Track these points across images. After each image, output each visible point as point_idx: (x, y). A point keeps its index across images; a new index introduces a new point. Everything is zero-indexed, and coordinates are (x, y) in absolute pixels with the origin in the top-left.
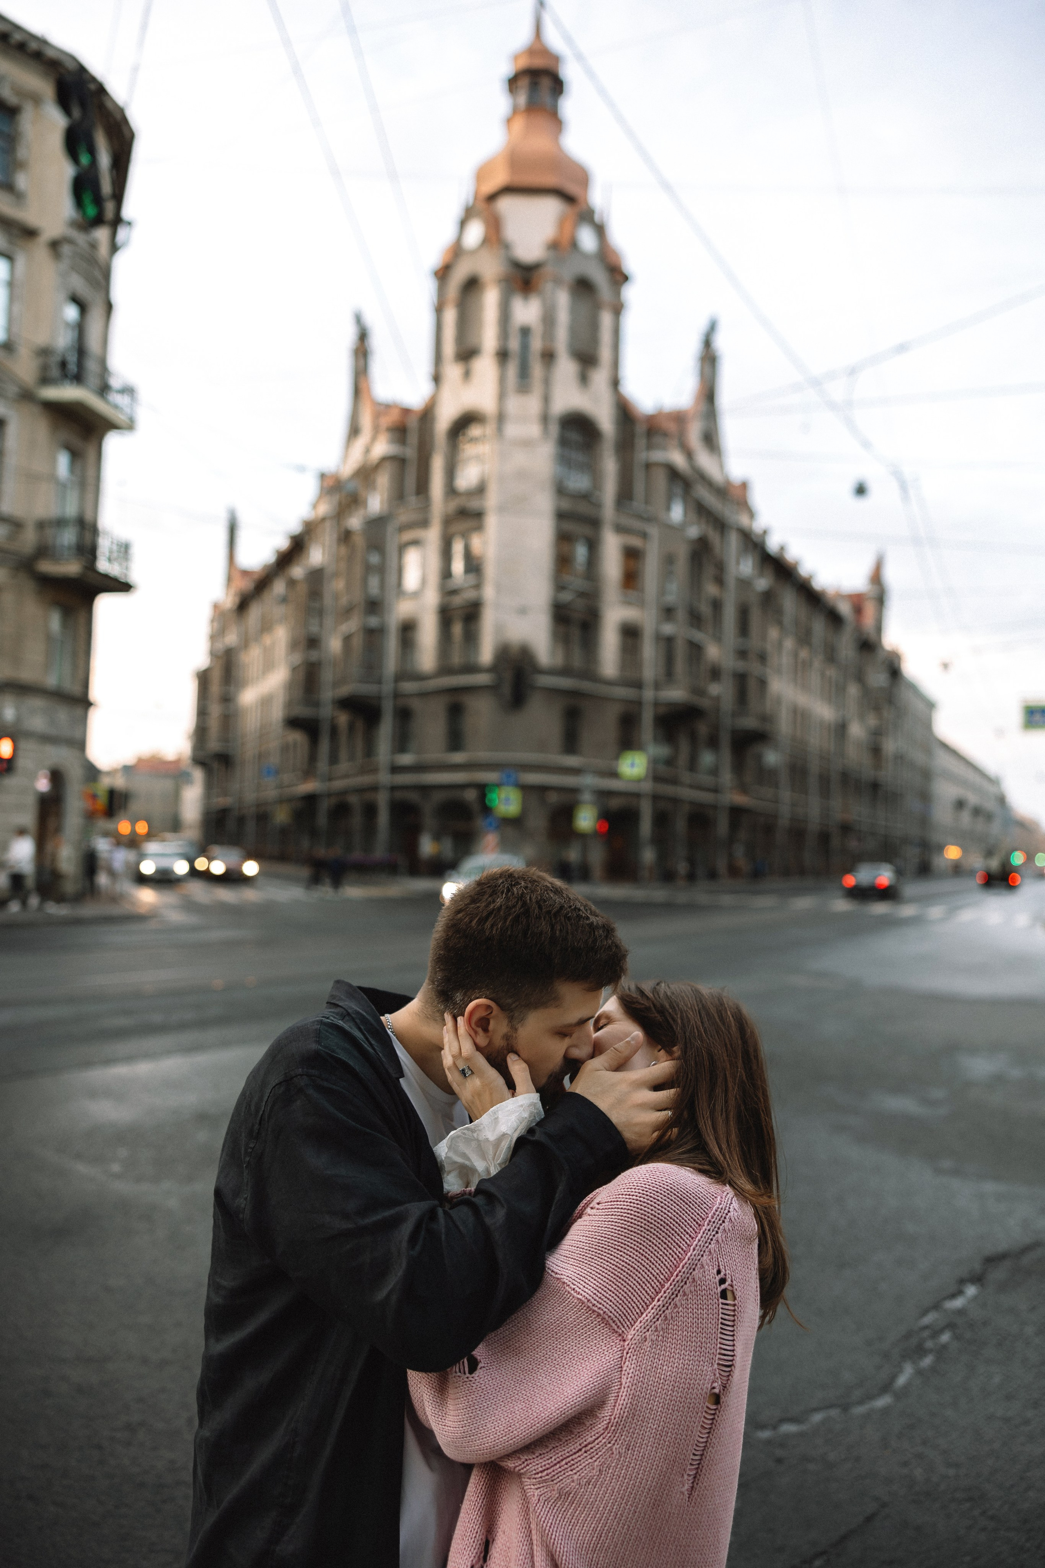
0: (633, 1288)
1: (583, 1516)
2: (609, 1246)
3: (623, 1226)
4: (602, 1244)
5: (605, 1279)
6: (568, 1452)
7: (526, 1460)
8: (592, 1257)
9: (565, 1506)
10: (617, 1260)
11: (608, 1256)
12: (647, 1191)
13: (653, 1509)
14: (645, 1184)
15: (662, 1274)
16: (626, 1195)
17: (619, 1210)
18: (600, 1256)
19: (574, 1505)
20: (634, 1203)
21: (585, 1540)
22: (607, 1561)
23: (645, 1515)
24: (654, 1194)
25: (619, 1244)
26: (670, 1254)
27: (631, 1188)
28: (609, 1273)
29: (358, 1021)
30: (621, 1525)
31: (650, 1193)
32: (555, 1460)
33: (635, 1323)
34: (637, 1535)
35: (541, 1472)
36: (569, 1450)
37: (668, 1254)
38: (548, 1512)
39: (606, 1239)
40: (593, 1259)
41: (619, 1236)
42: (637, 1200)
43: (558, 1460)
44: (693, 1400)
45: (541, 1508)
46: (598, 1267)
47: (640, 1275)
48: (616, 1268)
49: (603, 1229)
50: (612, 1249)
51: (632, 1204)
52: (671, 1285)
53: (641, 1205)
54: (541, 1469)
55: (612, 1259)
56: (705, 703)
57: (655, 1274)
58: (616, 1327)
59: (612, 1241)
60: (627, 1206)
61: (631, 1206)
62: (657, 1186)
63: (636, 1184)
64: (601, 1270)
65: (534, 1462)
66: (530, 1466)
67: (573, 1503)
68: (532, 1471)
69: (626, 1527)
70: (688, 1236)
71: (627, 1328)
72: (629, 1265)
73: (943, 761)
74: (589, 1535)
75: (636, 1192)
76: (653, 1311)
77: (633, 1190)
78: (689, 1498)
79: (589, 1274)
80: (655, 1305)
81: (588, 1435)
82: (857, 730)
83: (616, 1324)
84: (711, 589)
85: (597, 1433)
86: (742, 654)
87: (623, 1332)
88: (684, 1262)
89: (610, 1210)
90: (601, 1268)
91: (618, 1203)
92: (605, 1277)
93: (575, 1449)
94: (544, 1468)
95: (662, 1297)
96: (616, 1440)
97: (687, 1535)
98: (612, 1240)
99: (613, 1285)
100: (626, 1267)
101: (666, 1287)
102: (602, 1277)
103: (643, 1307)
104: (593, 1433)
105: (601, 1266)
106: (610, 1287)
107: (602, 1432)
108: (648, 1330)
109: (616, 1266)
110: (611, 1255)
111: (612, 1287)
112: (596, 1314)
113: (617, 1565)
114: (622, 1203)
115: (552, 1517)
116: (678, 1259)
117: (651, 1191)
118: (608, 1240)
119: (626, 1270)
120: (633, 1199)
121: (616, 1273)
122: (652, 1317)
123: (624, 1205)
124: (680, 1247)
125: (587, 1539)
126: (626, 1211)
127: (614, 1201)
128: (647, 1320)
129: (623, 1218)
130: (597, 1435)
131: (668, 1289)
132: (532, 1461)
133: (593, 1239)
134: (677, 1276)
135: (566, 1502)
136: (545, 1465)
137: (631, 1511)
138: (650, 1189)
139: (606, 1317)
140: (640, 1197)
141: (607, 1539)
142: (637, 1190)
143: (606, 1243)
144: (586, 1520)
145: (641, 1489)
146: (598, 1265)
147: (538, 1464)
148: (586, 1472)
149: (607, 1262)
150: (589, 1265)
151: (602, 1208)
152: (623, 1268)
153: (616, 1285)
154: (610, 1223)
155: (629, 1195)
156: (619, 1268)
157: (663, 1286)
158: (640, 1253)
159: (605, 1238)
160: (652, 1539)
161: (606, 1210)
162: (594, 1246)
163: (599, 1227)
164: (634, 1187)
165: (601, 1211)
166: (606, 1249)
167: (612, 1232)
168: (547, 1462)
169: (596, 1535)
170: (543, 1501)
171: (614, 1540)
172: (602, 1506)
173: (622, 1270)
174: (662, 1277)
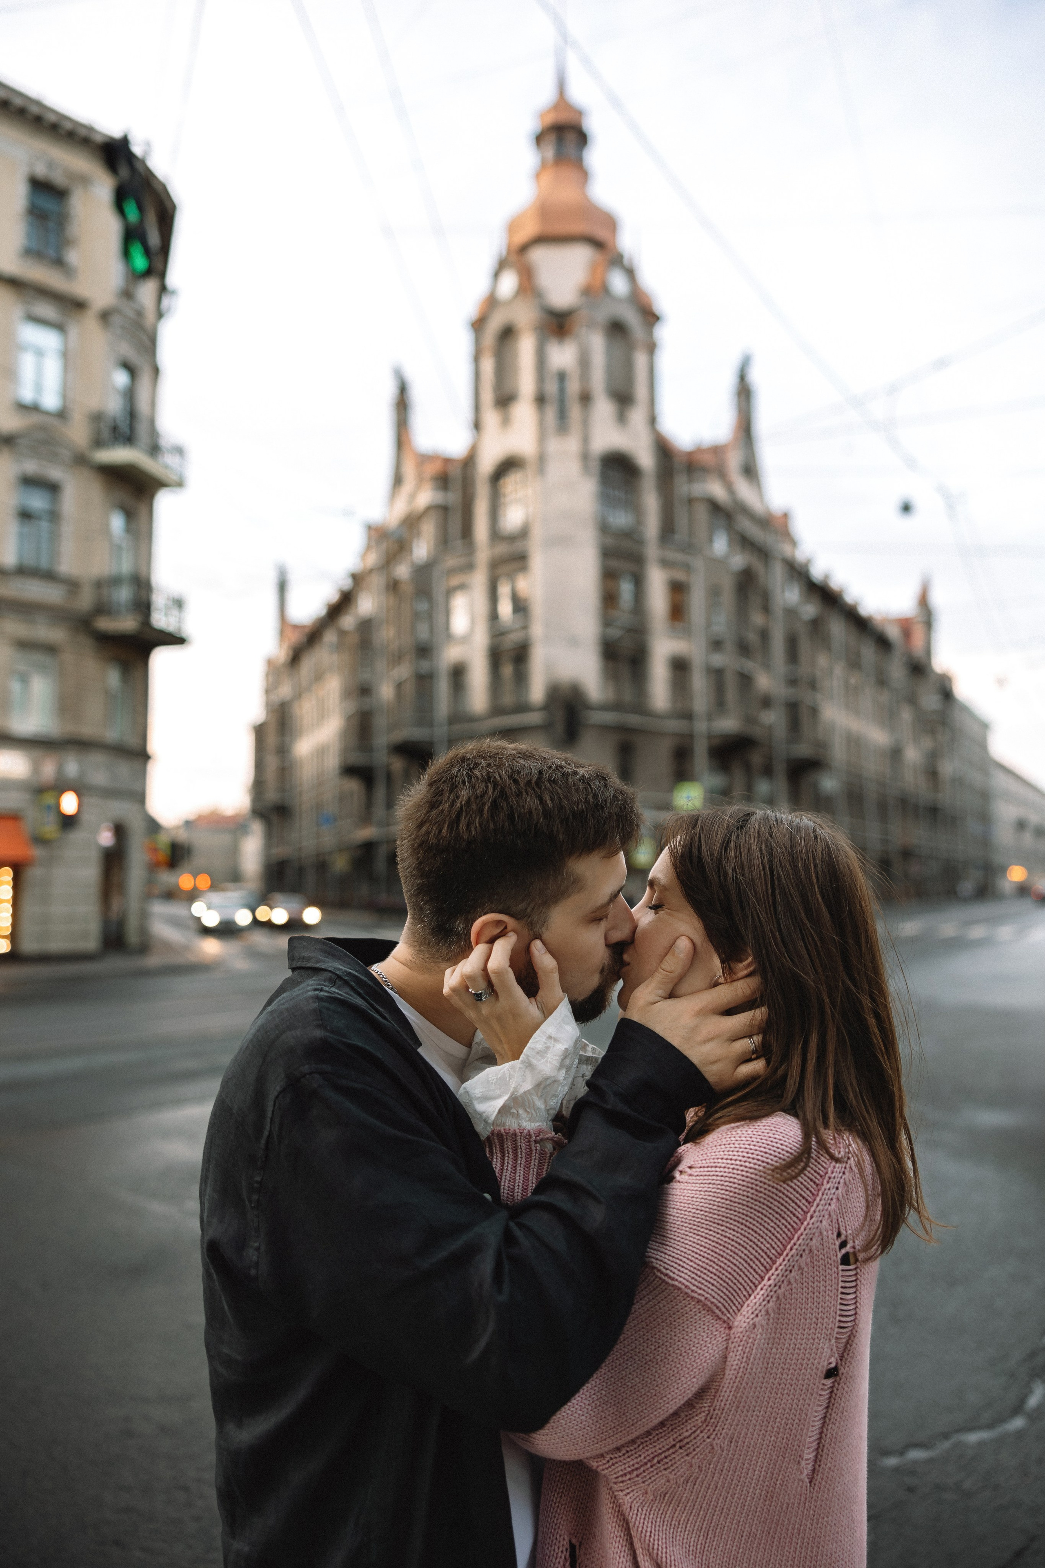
0: (738, 1267)
1: (684, 1516)
2: (706, 1220)
3: (724, 1196)
4: (698, 1218)
5: (704, 1260)
6: (660, 1449)
7: (611, 1459)
8: (687, 1233)
9: (662, 1508)
10: (718, 1236)
11: (707, 1231)
12: (752, 1154)
13: (765, 1501)
14: (749, 1145)
15: (774, 1248)
16: (727, 1159)
17: (719, 1178)
18: (696, 1232)
19: (672, 1505)
20: (738, 1170)
21: (690, 1542)
22: (718, 1561)
23: (757, 1508)
24: (762, 1156)
25: (720, 1217)
26: (783, 1224)
27: (733, 1151)
28: (709, 1252)
29: (352, 983)
30: (729, 1520)
31: (757, 1155)
32: (645, 1458)
33: (742, 1307)
34: (749, 1530)
35: (630, 1473)
36: (661, 1446)
37: (780, 1224)
38: (644, 1519)
39: (702, 1213)
40: (687, 1235)
41: (719, 1209)
42: (741, 1166)
43: (648, 1458)
44: (806, 1381)
45: (635, 1516)
46: (694, 1245)
47: (746, 1252)
48: (717, 1245)
49: (698, 1200)
50: (711, 1224)
51: (735, 1171)
52: (784, 1260)
53: (747, 1172)
54: (629, 1469)
55: (711, 1235)
56: (757, 732)
57: (765, 1249)
58: (720, 1314)
59: (710, 1215)
60: (729, 1173)
61: (734, 1174)
62: (764, 1145)
63: (737, 1146)
64: (698, 1249)
65: (620, 1461)
66: (616, 1465)
67: (671, 1503)
68: (618, 1472)
69: (735, 1521)
70: (804, 1201)
71: (733, 1314)
72: (733, 1240)
73: (1000, 781)
74: (694, 1535)
75: (739, 1156)
76: (762, 1292)
77: (735, 1153)
78: (810, 1482)
79: (683, 1254)
80: (765, 1285)
81: (682, 1428)
82: (912, 755)
83: (720, 1310)
84: (757, 619)
85: (694, 1426)
86: (793, 682)
87: (728, 1318)
88: (799, 1232)
89: (706, 1178)
90: (698, 1247)
91: (718, 1169)
92: (704, 1257)
93: (667, 1445)
94: (633, 1468)
95: (773, 1275)
96: (716, 1435)
97: (815, 1525)
98: (710, 1213)
99: (714, 1265)
100: (729, 1244)
101: (778, 1263)
102: (700, 1258)
103: (751, 1288)
104: (689, 1427)
105: (698, 1244)
106: (711, 1269)
107: (700, 1424)
108: (757, 1316)
109: (717, 1243)
110: (710, 1230)
111: (713, 1268)
112: (696, 1300)
113: (731, 1565)
114: (722, 1169)
115: (650, 1525)
116: (792, 1230)
117: (757, 1152)
118: (706, 1214)
119: (730, 1246)
120: (737, 1165)
121: (717, 1250)
122: (761, 1300)
123: (725, 1172)
124: (794, 1215)
125: (692, 1540)
126: (727, 1179)
127: (712, 1167)
128: (756, 1303)
129: (723, 1187)
130: (694, 1429)
131: (780, 1265)
132: (618, 1460)
133: (687, 1213)
134: (791, 1249)
135: (662, 1503)
136: (633, 1465)
137: (738, 1504)
138: (756, 1150)
139: (709, 1303)
140: (745, 1162)
141: (714, 1537)
142: (740, 1154)
143: (703, 1217)
144: (688, 1520)
145: (748, 1480)
146: (694, 1243)
147: (625, 1464)
148: (682, 1470)
149: (706, 1238)
150: (683, 1243)
151: (696, 1174)
152: (726, 1245)
153: (717, 1265)
154: (707, 1193)
155: (731, 1159)
156: (720, 1245)
157: (774, 1262)
158: (746, 1226)
159: (702, 1211)
160: (769, 1533)
161: (702, 1177)
162: (687, 1221)
163: (693, 1197)
164: (736, 1149)
165: (694, 1178)
166: (703, 1223)
167: (710, 1204)
168: (635, 1461)
169: (702, 1534)
170: (636, 1508)
171: (723, 1537)
172: (705, 1502)
173: (724, 1246)
174: (773, 1251)
